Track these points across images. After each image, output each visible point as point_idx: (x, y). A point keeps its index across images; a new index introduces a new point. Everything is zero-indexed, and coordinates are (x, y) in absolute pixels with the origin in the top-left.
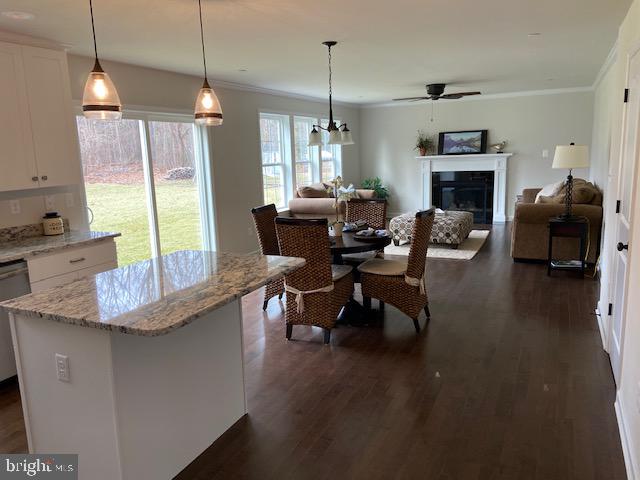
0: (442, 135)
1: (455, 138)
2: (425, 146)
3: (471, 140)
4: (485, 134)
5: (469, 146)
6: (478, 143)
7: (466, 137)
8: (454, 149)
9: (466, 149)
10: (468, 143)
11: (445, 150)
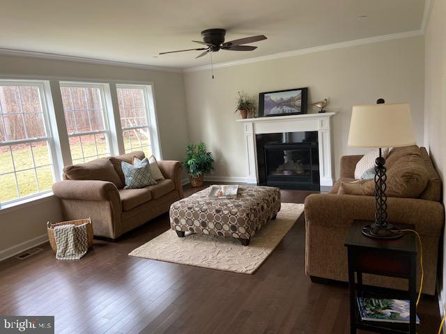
0: (262, 95)
1: (274, 97)
2: (246, 109)
3: (292, 99)
4: (305, 92)
5: (290, 106)
6: (299, 103)
7: (286, 96)
8: (275, 110)
9: (287, 109)
10: (288, 103)
11: (266, 111)
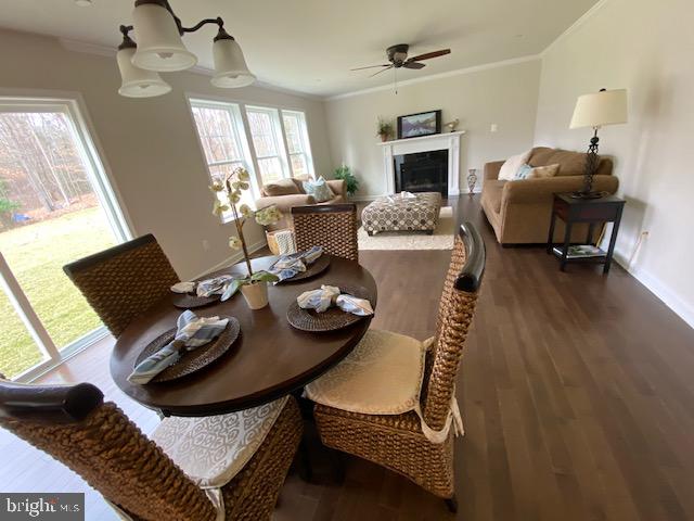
0: (400, 119)
1: (411, 120)
2: (385, 132)
3: (427, 121)
4: (438, 113)
5: (426, 128)
6: (433, 124)
7: (422, 119)
8: (411, 133)
9: (423, 131)
10: (424, 125)
11: (404, 134)
